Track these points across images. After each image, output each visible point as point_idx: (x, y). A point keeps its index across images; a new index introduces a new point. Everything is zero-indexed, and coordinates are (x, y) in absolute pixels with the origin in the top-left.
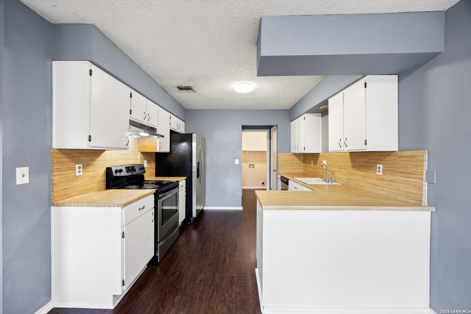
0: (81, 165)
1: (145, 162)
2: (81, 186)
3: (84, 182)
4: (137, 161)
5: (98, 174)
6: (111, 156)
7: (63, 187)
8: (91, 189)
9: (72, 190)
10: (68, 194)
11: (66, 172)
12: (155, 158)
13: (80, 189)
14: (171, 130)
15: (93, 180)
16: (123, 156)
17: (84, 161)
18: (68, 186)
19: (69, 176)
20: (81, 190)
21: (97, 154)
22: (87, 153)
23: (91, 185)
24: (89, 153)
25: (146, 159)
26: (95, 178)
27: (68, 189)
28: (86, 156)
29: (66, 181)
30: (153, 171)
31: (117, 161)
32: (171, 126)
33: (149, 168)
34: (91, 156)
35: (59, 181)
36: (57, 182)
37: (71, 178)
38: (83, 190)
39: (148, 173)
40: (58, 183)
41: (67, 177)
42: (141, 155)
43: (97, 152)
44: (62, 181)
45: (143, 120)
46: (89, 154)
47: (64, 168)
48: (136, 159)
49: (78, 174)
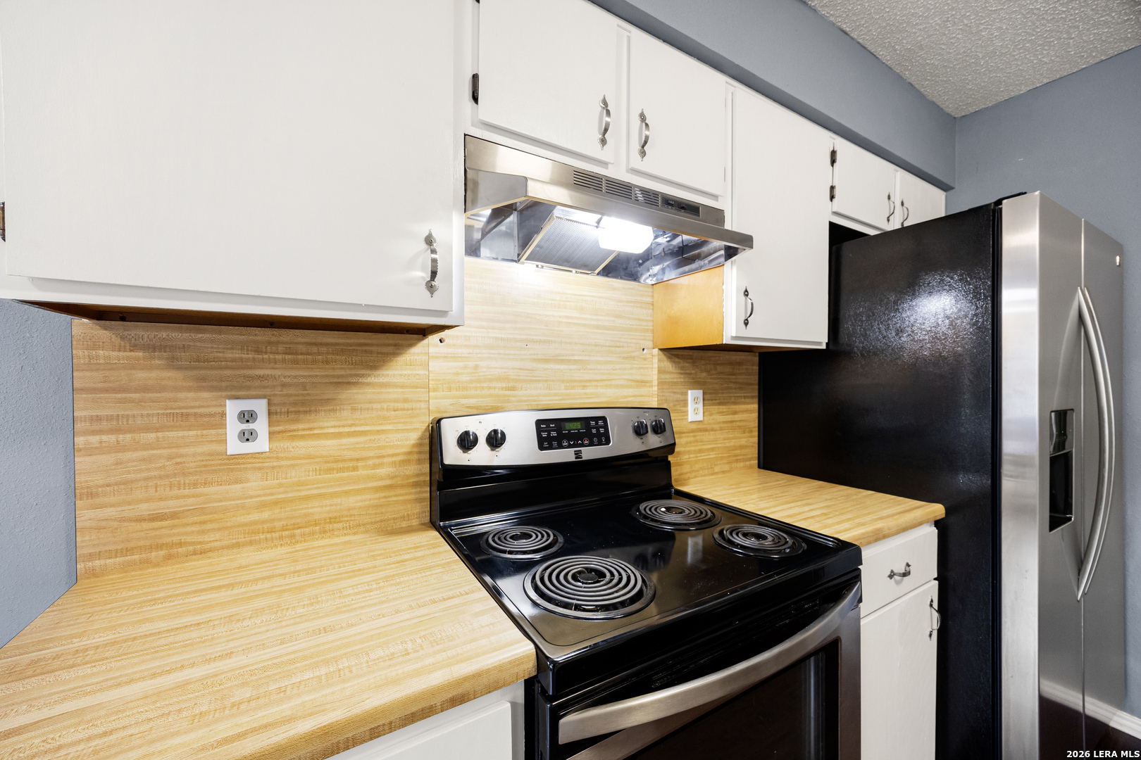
0: (260, 406)
1: (694, 395)
2: (262, 506)
3: (280, 485)
4: (644, 391)
5: (379, 448)
6: (476, 367)
7: (144, 506)
8: (332, 520)
9: (204, 523)
10: (175, 539)
11: (160, 435)
12: (755, 379)
13: (255, 516)
14: (833, 227)
15: (345, 474)
16: (552, 366)
17: (284, 385)
18: (171, 503)
19: (181, 456)
20: (263, 522)
21: (371, 352)
22: (302, 348)
23: (328, 502)
24: (315, 349)
25: (696, 384)
26: (355, 469)
27: (174, 515)
28: (296, 362)
29: (160, 477)
30: (743, 442)
31: (513, 389)
32: (837, 205)
33: (716, 426)
34: (327, 362)
35: (112, 480)
36: (101, 482)
37: (192, 465)
38: (278, 525)
39: (712, 449)
40: (108, 485)
41: (170, 458)
42: (668, 365)
43: (372, 345)
44: (133, 476)
45: (594, 150)
46: (319, 354)
47: (148, 415)
48: (642, 383)
49: (234, 446)
